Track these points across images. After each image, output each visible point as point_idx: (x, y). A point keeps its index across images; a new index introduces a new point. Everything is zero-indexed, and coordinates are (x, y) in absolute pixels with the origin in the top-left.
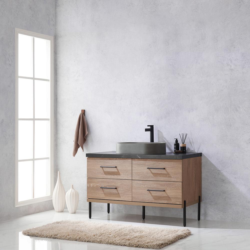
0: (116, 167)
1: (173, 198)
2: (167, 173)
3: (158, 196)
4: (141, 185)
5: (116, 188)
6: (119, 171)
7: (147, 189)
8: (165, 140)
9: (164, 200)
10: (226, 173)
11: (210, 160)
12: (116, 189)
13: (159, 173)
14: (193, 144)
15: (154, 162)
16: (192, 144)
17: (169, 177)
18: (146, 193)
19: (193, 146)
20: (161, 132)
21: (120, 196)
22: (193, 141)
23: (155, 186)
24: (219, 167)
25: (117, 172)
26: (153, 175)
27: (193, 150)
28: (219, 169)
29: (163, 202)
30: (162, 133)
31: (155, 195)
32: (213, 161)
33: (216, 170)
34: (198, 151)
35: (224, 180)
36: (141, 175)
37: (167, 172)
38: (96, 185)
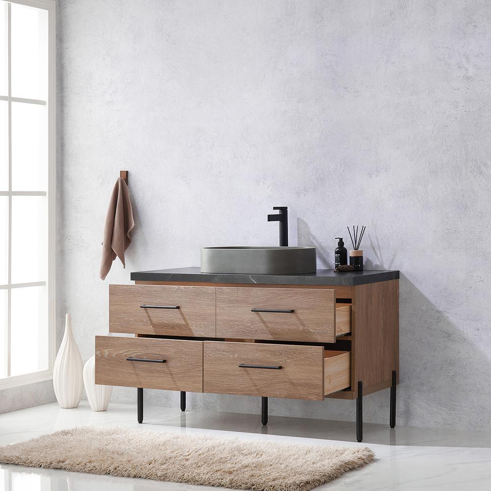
0: (178, 308)
2: (298, 322)
5: (165, 361)
7: (240, 363)
8: (313, 241)
10: (455, 318)
11: (418, 287)
12: (164, 364)
14: (380, 250)
16: (376, 249)
18: (237, 373)
19: (379, 255)
20: (305, 223)
22: (378, 244)
23: (258, 355)
24: (440, 304)
27: (378, 263)
28: (440, 309)
30: (307, 225)
32: (426, 289)
33: (433, 310)
34: (390, 267)
35: (450, 335)
37: (299, 319)
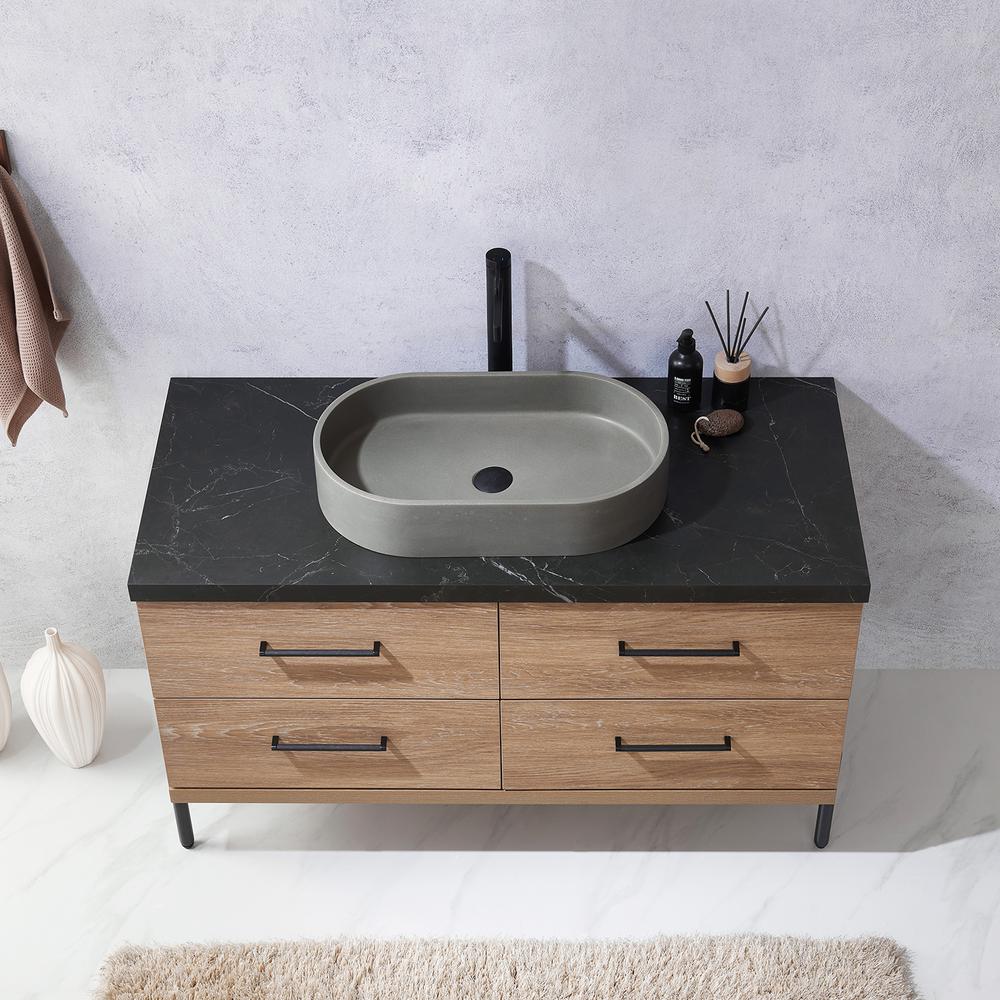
1: (782, 765)
2: (750, 663)
3: (684, 761)
4: (567, 720)
6: (404, 663)
8: (578, 316)
9: (719, 775)
10: (975, 469)
13: (698, 666)
14: (781, 334)
15: (663, 613)
16: (770, 334)
17: (765, 679)
19: (777, 344)
20: (549, 273)
21: (418, 773)
23: (664, 720)
24: (940, 443)
25: (383, 667)
26: (651, 673)
29: (715, 782)
30: (557, 278)
31: (663, 759)
33: (918, 454)
36: (569, 674)
37: (754, 658)
38: (227, 730)
